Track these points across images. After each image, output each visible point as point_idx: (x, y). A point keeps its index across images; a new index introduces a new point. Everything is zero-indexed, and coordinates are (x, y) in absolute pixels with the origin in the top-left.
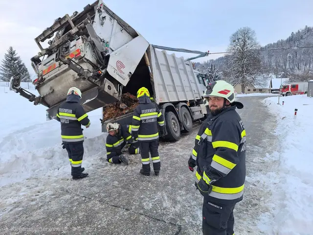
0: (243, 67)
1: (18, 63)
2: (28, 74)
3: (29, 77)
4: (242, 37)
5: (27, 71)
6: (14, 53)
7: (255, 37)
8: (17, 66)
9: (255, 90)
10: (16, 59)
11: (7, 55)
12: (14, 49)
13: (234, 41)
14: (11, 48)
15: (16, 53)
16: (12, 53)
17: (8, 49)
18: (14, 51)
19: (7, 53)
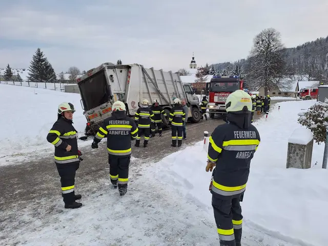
0: (266, 70)
1: (45, 64)
2: (55, 75)
3: (55, 77)
4: (267, 39)
5: (53, 71)
6: (42, 55)
7: (280, 39)
8: (45, 67)
9: (280, 94)
10: (43, 60)
11: (35, 57)
12: (41, 51)
13: (258, 43)
14: (39, 50)
16: (40, 54)
17: (36, 50)
18: (42, 53)
19: (35, 55)
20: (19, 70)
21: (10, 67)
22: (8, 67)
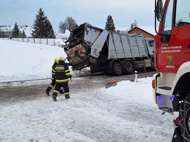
1: (46, 22)
2: (53, 31)
3: (53, 33)
5: (52, 28)
8: (45, 25)
10: (44, 19)
11: (37, 16)
12: (42, 11)
14: (41, 9)
15: (44, 13)
16: (41, 13)
17: (39, 10)
18: (43, 12)
19: (38, 14)
20: (23, 27)
21: (17, 25)
22: (16, 25)
